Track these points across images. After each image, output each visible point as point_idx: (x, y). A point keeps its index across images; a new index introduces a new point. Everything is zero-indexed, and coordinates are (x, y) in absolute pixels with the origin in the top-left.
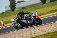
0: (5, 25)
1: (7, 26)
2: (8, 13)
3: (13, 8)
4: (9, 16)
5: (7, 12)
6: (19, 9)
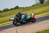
0: (35, 16)
1: (37, 17)
3: (42, 1)
4: (38, 8)
5: (37, 4)
6: (47, 2)
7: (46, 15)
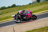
2: (34, 4)
4: (35, 6)
7: (42, 13)
